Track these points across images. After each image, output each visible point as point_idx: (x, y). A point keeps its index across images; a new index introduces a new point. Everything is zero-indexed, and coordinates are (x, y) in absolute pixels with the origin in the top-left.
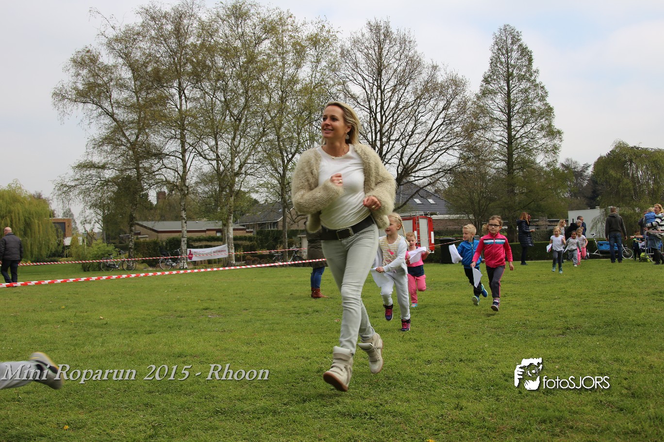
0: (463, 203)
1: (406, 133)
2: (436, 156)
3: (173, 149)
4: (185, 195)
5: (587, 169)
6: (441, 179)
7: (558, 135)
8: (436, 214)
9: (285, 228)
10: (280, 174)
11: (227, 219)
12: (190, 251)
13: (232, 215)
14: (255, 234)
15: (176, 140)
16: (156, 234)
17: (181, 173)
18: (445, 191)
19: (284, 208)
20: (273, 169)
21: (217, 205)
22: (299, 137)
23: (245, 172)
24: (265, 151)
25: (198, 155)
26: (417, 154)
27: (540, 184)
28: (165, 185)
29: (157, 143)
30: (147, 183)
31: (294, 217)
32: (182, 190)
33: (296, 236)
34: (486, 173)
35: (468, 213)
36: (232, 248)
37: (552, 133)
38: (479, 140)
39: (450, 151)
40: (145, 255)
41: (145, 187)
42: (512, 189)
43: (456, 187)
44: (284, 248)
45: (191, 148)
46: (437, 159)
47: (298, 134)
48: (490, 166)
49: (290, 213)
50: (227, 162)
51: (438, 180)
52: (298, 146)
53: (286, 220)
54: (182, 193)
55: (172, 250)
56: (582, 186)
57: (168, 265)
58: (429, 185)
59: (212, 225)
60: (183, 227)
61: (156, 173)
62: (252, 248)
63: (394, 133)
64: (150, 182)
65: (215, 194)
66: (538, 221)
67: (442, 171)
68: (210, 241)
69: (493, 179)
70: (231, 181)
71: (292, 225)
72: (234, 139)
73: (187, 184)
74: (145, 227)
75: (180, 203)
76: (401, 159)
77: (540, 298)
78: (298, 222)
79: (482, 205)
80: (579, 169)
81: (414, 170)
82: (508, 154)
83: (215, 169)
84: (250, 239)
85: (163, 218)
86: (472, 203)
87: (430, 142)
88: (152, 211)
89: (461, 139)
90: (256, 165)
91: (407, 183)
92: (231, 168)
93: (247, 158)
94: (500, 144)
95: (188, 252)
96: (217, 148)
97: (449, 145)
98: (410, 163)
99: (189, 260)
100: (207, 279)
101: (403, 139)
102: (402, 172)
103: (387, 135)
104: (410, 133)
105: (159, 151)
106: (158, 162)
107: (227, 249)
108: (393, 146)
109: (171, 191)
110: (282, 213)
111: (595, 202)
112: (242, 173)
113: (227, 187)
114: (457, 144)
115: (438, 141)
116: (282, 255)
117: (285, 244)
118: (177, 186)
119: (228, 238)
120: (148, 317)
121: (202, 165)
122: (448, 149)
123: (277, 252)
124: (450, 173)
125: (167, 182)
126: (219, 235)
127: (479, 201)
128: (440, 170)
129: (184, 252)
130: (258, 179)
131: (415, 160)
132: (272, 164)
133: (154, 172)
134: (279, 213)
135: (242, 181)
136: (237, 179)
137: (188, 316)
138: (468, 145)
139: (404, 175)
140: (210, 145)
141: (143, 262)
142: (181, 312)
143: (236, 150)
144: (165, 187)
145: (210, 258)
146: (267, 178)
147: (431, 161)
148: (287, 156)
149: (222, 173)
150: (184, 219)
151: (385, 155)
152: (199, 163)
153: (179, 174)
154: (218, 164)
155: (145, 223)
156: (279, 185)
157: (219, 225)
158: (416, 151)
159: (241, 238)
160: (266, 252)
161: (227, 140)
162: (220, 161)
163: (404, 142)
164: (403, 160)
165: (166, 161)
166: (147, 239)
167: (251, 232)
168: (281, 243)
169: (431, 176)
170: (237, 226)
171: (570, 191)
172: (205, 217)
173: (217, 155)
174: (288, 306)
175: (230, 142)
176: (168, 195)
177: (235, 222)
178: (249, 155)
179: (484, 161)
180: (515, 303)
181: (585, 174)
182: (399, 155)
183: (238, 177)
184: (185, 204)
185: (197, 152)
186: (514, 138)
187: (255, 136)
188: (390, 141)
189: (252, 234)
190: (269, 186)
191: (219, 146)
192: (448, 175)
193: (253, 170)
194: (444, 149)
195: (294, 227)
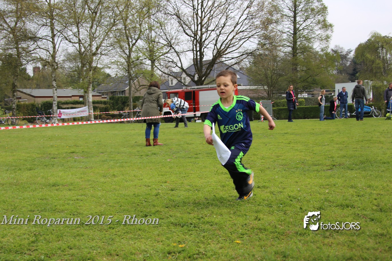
0: (260, 77)
1: (220, 25)
2: (241, 42)
3: (45, 34)
4: (55, 69)
5: (350, 53)
6: (244, 60)
7: (330, 28)
8: (240, 85)
9: (131, 95)
10: (127, 55)
11: (88, 88)
12: (60, 111)
13: (91, 85)
14: (109, 99)
15: (47, 27)
16: (33, 98)
17: (52, 53)
18: (247, 69)
19: (130, 80)
20: (121, 51)
21: (79, 78)
22: (140, 27)
23: (101, 53)
24: (116, 37)
25: (64, 39)
26: (227, 41)
27: (316, 64)
28: (39, 61)
29: (32, 29)
30: (25, 60)
31: (137, 87)
32: (53, 65)
33: (139, 101)
34: (277, 55)
35: (263, 85)
36: (91, 109)
37: (326, 26)
38: (272, 31)
39: (251, 39)
40: (25, 114)
41: (24, 63)
42: (296, 67)
43: (255, 66)
44: (130, 109)
45: (59, 34)
46: (242, 45)
47: (140, 25)
48: (280, 51)
49: (134, 84)
50: (87, 45)
51: (242, 60)
52: (140, 34)
53: (131, 89)
54: (53, 68)
55: (46, 110)
56: (346, 65)
57: (43, 122)
58: (235, 64)
59: (76, 92)
60: (54, 93)
61: (32, 52)
62: (106, 110)
63: (211, 25)
64: (28, 59)
65: (78, 69)
66: (313, 91)
67: (246, 54)
68: (75, 104)
69: (282, 60)
70: (90, 59)
71: (136, 92)
72: (91, 27)
73: (56, 61)
74: (25, 93)
75: (51, 75)
76: (216, 45)
77: (314, 145)
78: (140, 90)
79: (273, 80)
80: (344, 53)
81: (225, 53)
82: (293, 41)
83: (78, 50)
84: (105, 103)
85: (38, 87)
86: (267, 78)
87: (237, 32)
88: (30, 81)
89: (260, 30)
90: (108, 48)
91: (220, 62)
92: (90, 49)
93: (102, 42)
94: (288, 35)
95: (58, 112)
96: (79, 34)
97: (251, 34)
98: (222, 48)
99: (59, 118)
100: (73, 132)
101: (217, 29)
102: (216, 54)
103: (206, 27)
104: (223, 25)
105: (34, 35)
106: (34, 44)
107: (87, 110)
108: (210, 34)
109: (44, 66)
110: (128, 84)
111: (354, 78)
112: (98, 54)
113: (87, 64)
114: (257, 34)
115: (243, 31)
116: (128, 114)
117: (131, 106)
118: (48, 62)
119: (88, 102)
120: (29, 158)
121: (67, 47)
122: (250, 37)
123: (125, 113)
124: (251, 56)
125: (41, 59)
126: (81, 99)
127: (271, 77)
128: (244, 53)
129: (55, 112)
130: (110, 58)
131: (226, 45)
132: (121, 47)
133: (30, 51)
134: (126, 84)
135: (98, 60)
136: (94, 58)
137: (59, 158)
138: (264, 35)
139: (218, 56)
140: (73, 31)
141: (24, 119)
142: (54, 154)
143: (93, 36)
144: (39, 63)
145: (74, 116)
146: (116, 58)
147: (238, 46)
148: (132, 41)
149: (83, 53)
150: (55, 87)
151: (204, 41)
152: (65, 45)
153: (50, 53)
154: (80, 46)
155: (24, 90)
156: (126, 63)
157: (81, 92)
158: (226, 39)
159: (98, 102)
160: (116, 112)
161: (87, 28)
162: (82, 44)
163: (218, 32)
164: (217, 45)
165: (39, 43)
166: (27, 103)
167: (105, 98)
168: (128, 105)
169: (237, 57)
170: (95, 93)
171: (337, 69)
172: (70, 86)
173: (79, 39)
174: (133, 150)
175: (89, 29)
176: (42, 69)
177: (93, 90)
178: (103, 40)
179: (276, 47)
180: (296, 148)
181: (349, 57)
182: (214, 42)
183: (95, 56)
184: (55, 76)
185: (63, 36)
186: (298, 30)
187: (107, 25)
188: (208, 31)
189: (106, 100)
190: (119, 63)
191: (80, 33)
192: (250, 57)
193: (106, 52)
194: (247, 38)
195: (137, 94)
